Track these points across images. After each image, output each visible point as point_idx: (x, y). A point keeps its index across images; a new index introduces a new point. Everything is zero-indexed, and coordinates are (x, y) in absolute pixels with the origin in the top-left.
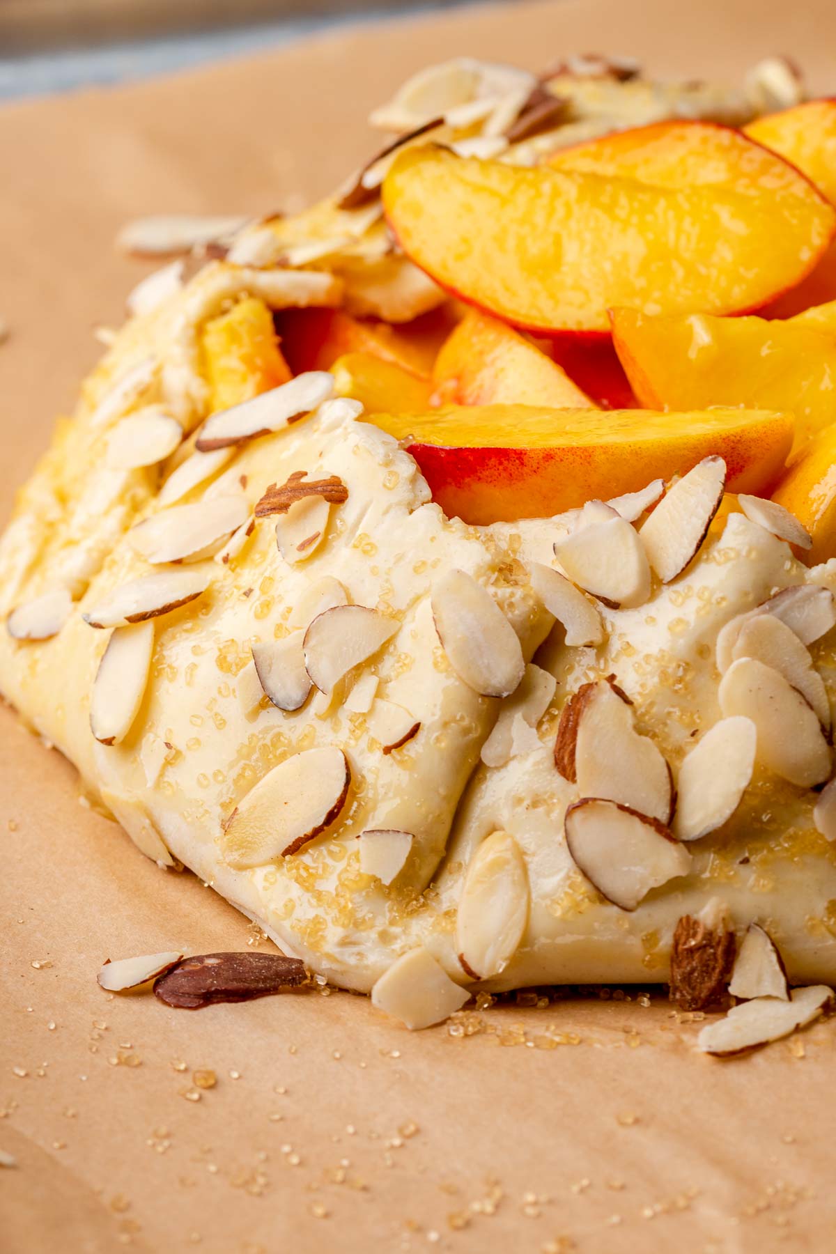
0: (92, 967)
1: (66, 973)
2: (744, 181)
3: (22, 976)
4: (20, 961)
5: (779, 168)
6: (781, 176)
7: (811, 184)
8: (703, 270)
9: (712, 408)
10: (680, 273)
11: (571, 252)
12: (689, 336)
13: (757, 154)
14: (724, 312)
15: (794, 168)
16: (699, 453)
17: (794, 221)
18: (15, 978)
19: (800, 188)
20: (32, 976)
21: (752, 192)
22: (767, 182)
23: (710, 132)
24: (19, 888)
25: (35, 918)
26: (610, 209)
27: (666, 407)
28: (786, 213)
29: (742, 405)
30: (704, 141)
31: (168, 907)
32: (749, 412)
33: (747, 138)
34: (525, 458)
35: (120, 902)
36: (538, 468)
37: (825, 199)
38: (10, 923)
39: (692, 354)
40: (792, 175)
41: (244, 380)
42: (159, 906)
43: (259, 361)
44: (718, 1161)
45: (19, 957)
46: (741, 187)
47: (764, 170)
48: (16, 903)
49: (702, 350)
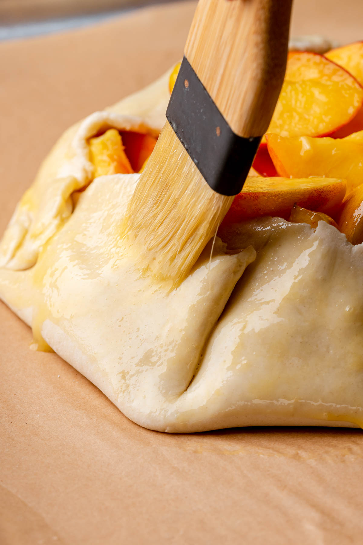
0: (42, 420)
1: (30, 422)
2: (325, 78)
3: (11, 423)
4: (11, 416)
5: (341, 72)
6: (341, 76)
7: (355, 79)
8: (307, 117)
9: (311, 177)
10: (297, 118)
12: (301, 145)
13: (332, 66)
14: (316, 135)
15: (347, 72)
17: (347, 96)
18: (8, 423)
19: (350, 81)
20: (15, 423)
21: (329, 83)
22: (336, 78)
23: (311, 56)
24: (10, 386)
25: (17, 399)
27: (291, 177)
28: (343, 92)
29: (324, 176)
30: (309, 60)
31: (75, 395)
32: (327, 179)
33: (327, 59)
35: (54, 394)
37: (360, 85)
38: (6, 400)
39: (302, 153)
40: (347, 75)
41: (109, 165)
43: (115, 157)
45: (10, 415)
46: (324, 81)
47: (334, 73)
48: (8, 392)
49: (306, 152)
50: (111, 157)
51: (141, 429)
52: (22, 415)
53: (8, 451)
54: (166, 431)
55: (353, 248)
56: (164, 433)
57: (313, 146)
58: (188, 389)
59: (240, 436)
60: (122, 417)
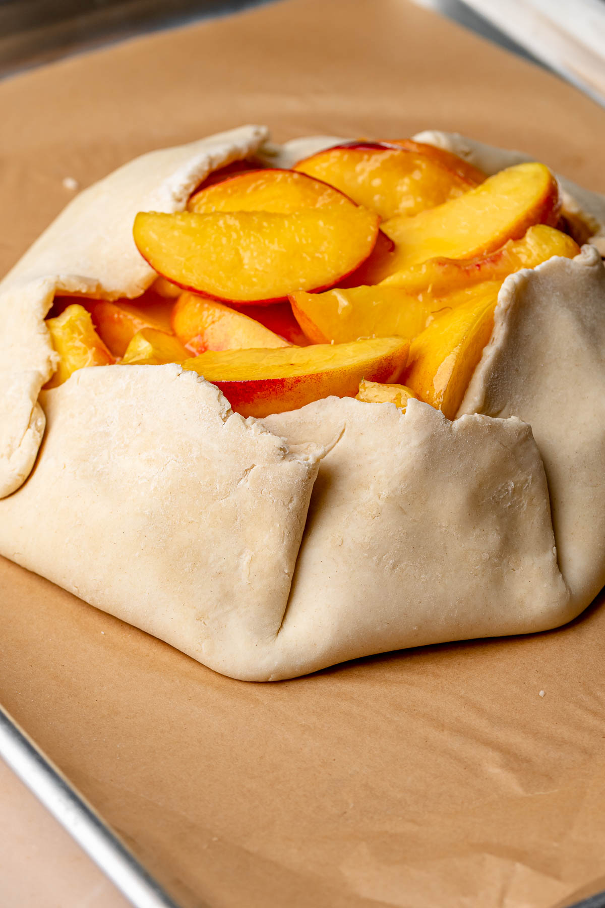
0: (112, 693)
1: (100, 698)
3: (79, 703)
4: (73, 695)
5: (330, 191)
11: (246, 257)
12: (336, 301)
16: (374, 368)
18: (76, 704)
20: (84, 702)
24: (50, 655)
25: (68, 671)
26: (260, 229)
27: (333, 342)
29: (374, 336)
31: (135, 653)
34: (285, 383)
35: (110, 656)
36: (292, 387)
38: (56, 675)
39: (340, 312)
41: (85, 353)
42: (130, 653)
44: (488, 743)
45: (71, 693)
48: (53, 664)
49: (344, 309)
50: (84, 341)
51: (237, 683)
52: (86, 691)
53: (96, 740)
54: (270, 680)
55: (453, 426)
56: (267, 683)
57: (351, 301)
58: (284, 625)
59: (356, 671)
60: (206, 672)
